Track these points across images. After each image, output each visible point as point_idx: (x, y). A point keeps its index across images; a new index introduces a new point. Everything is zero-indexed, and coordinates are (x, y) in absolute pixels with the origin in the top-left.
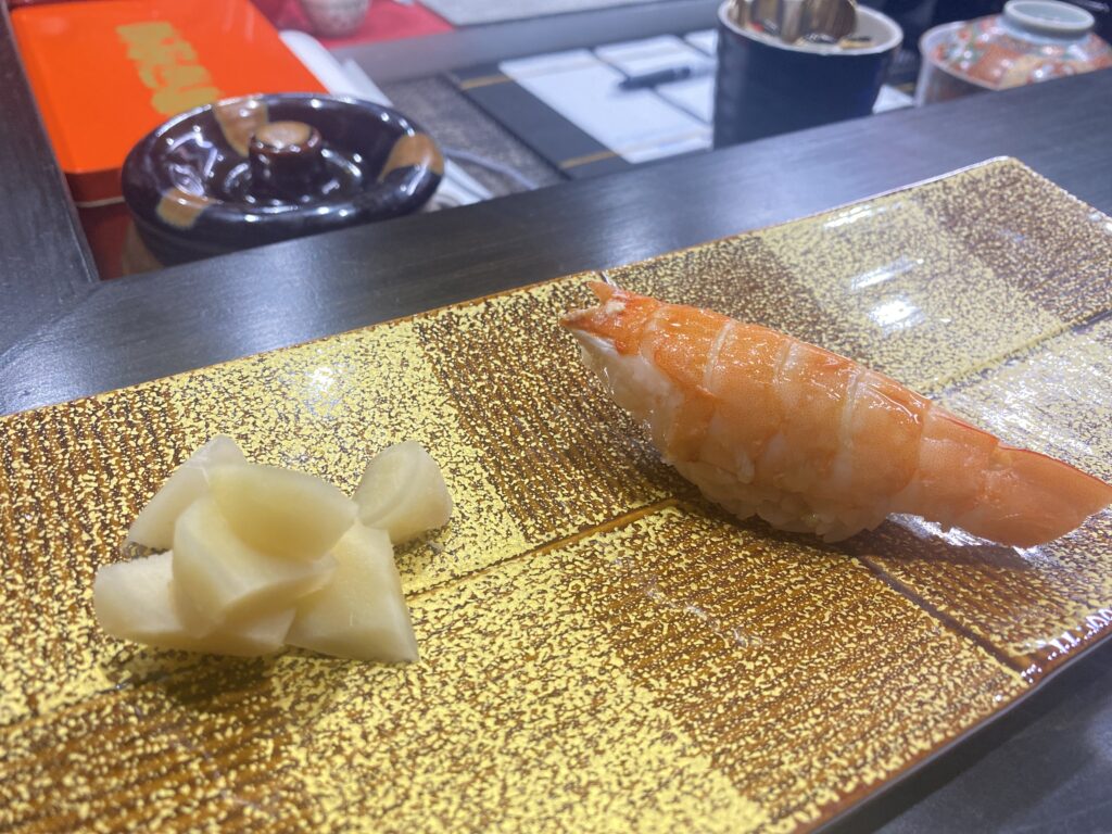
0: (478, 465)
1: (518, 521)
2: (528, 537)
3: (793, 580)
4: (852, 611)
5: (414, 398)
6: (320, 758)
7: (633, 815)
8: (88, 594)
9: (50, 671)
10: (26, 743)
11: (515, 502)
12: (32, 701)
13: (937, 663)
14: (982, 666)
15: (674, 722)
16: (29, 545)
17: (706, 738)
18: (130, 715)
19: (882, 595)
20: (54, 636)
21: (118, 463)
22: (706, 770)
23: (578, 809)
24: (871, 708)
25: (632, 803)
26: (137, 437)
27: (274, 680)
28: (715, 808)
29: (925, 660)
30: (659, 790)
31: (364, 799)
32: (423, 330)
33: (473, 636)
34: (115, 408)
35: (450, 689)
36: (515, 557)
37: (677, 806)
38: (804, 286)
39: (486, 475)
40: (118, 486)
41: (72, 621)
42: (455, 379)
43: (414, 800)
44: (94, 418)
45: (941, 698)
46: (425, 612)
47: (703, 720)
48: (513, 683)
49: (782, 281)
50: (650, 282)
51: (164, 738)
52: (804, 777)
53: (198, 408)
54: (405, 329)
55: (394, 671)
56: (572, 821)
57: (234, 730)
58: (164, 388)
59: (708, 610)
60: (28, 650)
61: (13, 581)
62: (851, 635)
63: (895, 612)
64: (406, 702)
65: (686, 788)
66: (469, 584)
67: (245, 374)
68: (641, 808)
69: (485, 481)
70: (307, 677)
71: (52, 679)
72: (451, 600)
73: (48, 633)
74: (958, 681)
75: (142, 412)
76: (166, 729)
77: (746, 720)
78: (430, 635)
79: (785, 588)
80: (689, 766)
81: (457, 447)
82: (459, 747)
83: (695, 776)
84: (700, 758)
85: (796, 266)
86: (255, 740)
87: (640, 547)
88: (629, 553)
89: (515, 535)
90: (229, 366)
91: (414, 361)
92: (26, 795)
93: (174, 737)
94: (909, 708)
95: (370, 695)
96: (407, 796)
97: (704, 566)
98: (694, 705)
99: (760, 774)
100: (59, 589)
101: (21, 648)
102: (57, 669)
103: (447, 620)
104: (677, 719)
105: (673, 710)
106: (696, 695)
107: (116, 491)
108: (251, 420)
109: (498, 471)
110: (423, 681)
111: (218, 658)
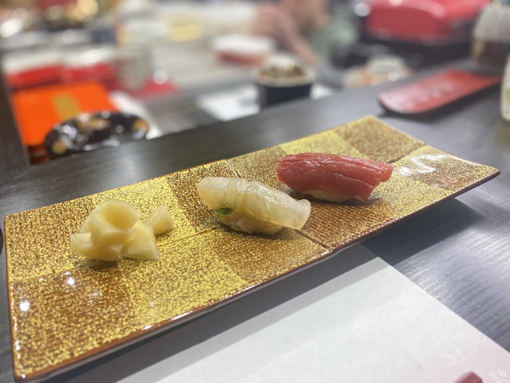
1: (194, 227)
2: (196, 231)
5: (165, 197)
6: (130, 280)
7: (212, 285)
8: (68, 248)
9: (58, 264)
10: (52, 278)
11: (194, 223)
12: (53, 271)
13: (307, 250)
14: (319, 249)
15: (229, 267)
16: (52, 237)
17: (237, 269)
18: (80, 273)
20: (59, 257)
21: (77, 217)
22: (235, 276)
23: (198, 285)
24: (284, 260)
25: (213, 283)
27: (119, 265)
28: (235, 282)
29: (304, 249)
30: (221, 280)
31: (141, 287)
32: (169, 179)
33: (177, 254)
35: (168, 265)
36: (192, 236)
37: (224, 283)
39: (185, 216)
40: (77, 223)
41: (64, 254)
42: (178, 192)
43: (154, 287)
44: (70, 206)
45: (304, 256)
46: (163, 249)
47: (237, 266)
48: (186, 263)
50: (243, 162)
51: (89, 277)
52: (260, 275)
54: (163, 178)
55: (153, 262)
56: (196, 288)
57: (107, 275)
58: (90, 198)
60: (52, 260)
61: (48, 245)
62: (285, 246)
63: (300, 240)
64: (155, 268)
65: (228, 279)
66: (177, 243)
67: (114, 193)
68: (215, 284)
70: (128, 264)
71: (59, 266)
72: (171, 246)
73: (57, 256)
74: (311, 253)
75: (84, 204)
77: (249, 265)
78: (164, 254)
80: (230, 275)
81: (178, 210)
82: (169, 276)
83: (231, 277)
84: (234, 273)
86: (113, 277)
89: (193, 231)
90: (109, 191)
91: (165, 187)
92: (53, 289)
93: (91, 277)
98: (235, 263)
99: (249, 275)
100: (60, 247)
101: (50, 260)
102: (60, 264)
103: (170, 251)
105: (229, 265)
106: (237, 261)
107: (76, 224)
109: (189, 216)
111: (104, 261)
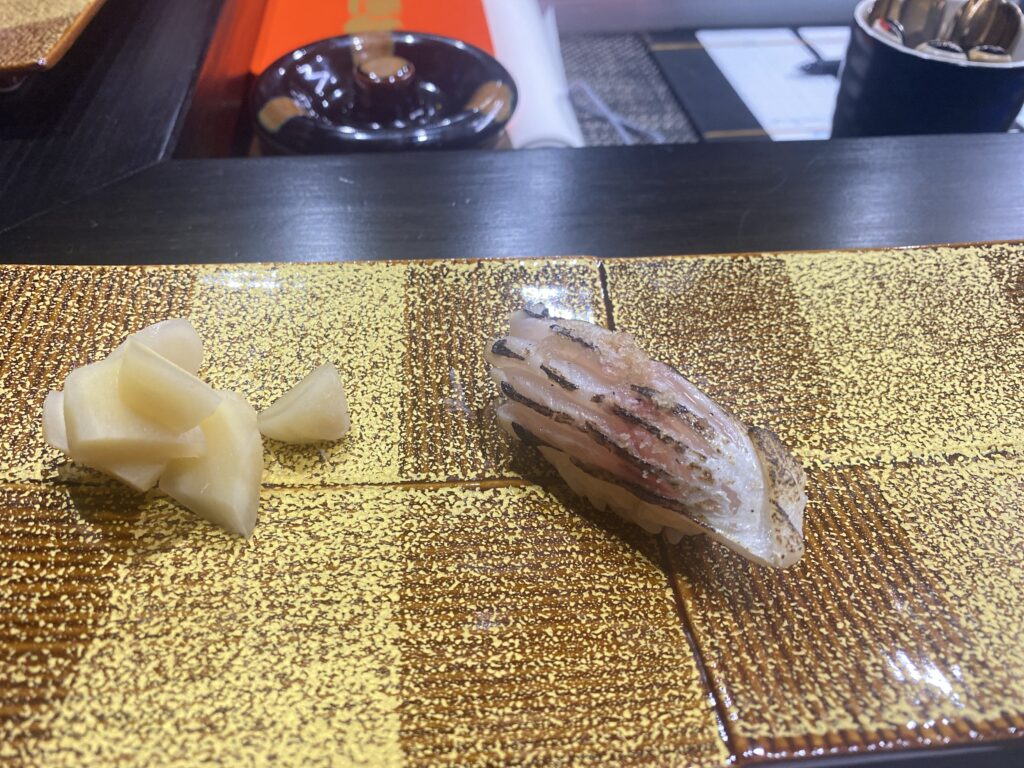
0: (398, 399)
1: (403, 455)
2: (401, 471)
3: (597, 587)
4: (627, 633)
5: (377, 329)
6: (133, 581)
7: (307, 718)
11: (410, 439)
13: (661, 710)
14: (701, 730)
15: (397, 662)
16: (47, 363)
17: (412, 686)
18: (38, 502)
19: (667, 631)
20: (26, 431)
21: (135, 320)
22: (389, 710)
23: (274, 695)
24: (567, 721)
25: (315, 708)
26: (158, 305)
27: (143, 514)
28: (371, 741)
29: (654, 703)
30: (342, 709)
31: (140, 622)
32: (413, 274)
33: (302, 534)
34: (154, 279)
35: (256, 568)
36: (380, 484)
37: (344, 727)
38: (804, 319)
39: (400, 409)
42: (419, 323)
43: (170, 638)
44: (137, 283)
45: (636, 741)
47: (422, 671)
49: (783, 309)
50: (646, 280)
51: (48, 527)
52: (458, 751)
53: (211, 294)
54: (400, 269)
55: (227, 538)
56: (262, 702)
57: (94, 539)
58: (195, 273)
59: (502, 584)
61: (23, 385)
62: (607, 654)
63: (666, 650)
64: (218, 565)
65: (363, 717)
66: (328, 493)
68: (319, 715)
69: (395, 415)
70: (166, 521)
71: (8, 460)
72: (306, 501)
73: (24, 428)
74: (666, 733)
75: (170, 287)
76: (52, 521)
77: (455, 686)
78: (272, 521)
79: (585, 591)
80: (379, 701)
81: (390, 380)
82: (230, 612)
83: (377, 710)
84: (393, 699)
85: (807, 297)
86: (102, 551)
87: (486, 511)
88: (475, 512)
89: (392, 467)
90: (249, 267)
91: (393, 299)
93: (54, 528)
94: (600, 736)
95: (199, 549)
96: (168, 633)
97: (530, 546)
98: (425, 655)
99: (428, 732)
102: (14, 455)
103: (292, 515)
104: (402, 660)
105: (404, 653)
106: (433, 648)
108: (244, 313)
109: (411, 410)
110: (242, 553)
